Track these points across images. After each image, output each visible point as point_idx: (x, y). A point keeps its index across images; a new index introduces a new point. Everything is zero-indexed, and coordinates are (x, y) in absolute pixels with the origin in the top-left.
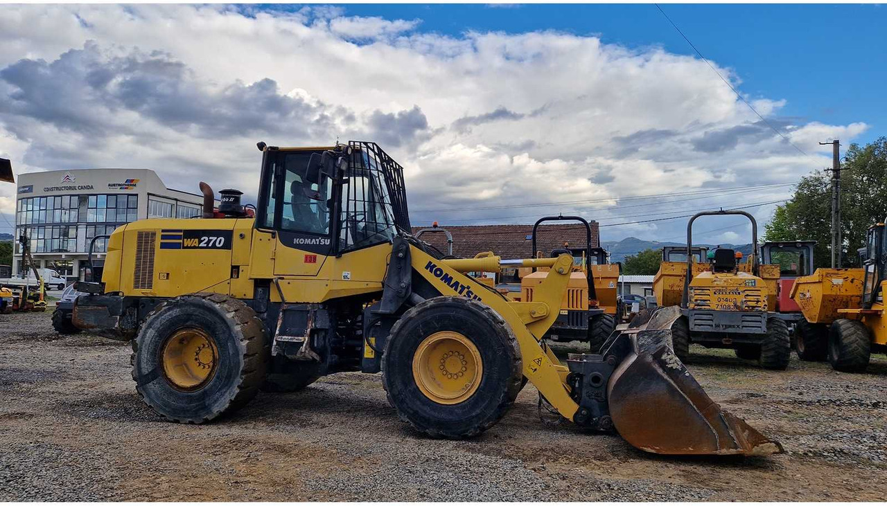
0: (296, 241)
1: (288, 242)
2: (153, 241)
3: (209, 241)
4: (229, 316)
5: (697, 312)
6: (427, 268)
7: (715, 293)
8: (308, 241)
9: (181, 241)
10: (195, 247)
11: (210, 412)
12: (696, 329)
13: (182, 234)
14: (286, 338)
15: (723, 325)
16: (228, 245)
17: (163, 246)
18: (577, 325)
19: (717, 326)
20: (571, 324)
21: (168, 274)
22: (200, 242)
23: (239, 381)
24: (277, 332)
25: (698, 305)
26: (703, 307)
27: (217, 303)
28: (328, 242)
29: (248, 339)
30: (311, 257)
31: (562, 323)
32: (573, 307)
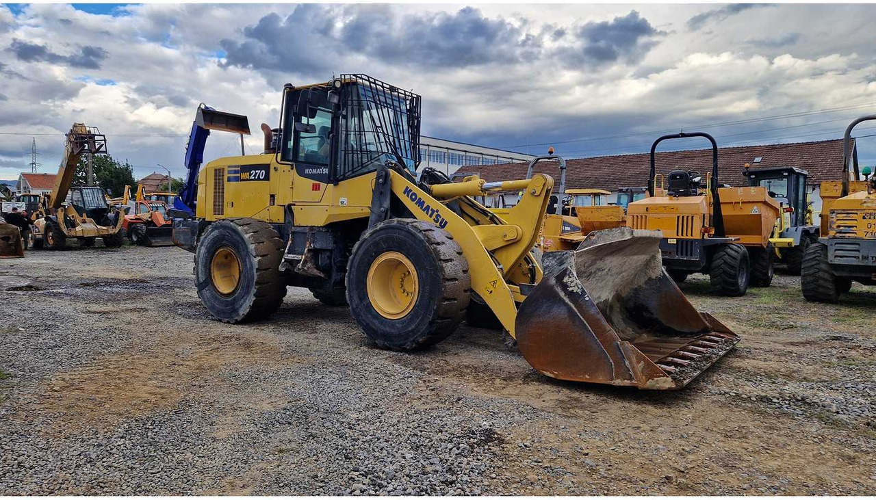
0: (307, 171)
1: (301, 174)
2: (223, 176)
3: (256, 173)
4: (246, 236)
5: (840, 241)
6: (404, 193)
7: (864, 218)
8: (314, 171)
9: (239, 175)
10: (247, 180)
11: (238, 315)
12: (837, 261)
13: (239, 169)
14: (291, 256)
15: (872, 257)
16: (267, 178)
17: (230, 179)
18: (687, 255)
19: (865, 258)
20: (679, 253)
21: (232, 203)
22: (251, 174)
23: (254, 290)
24: (286, 251)
25: (840, 232)
26: (847, 235)
27: (240, 225)
28: (326, 171)
29: (261, 256)
30: (316, 184)
31: (670, 253)
32: (682, 235)
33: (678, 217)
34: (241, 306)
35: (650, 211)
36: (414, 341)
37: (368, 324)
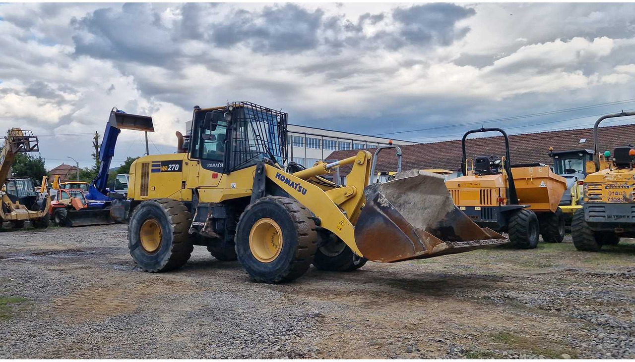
0: (209, 165)
1: (205, 167)
2: (148, 168)
3: (172, 167)
4: (166, 210)
5: (591, 205)
6: (276, 177)
7: (606, 188)
8: (214, 165)
9: (160, 168)
10: (166, 171)
11: (160, 266)
12: (591, 220)
13: (160, 163)
14: (197, 224)
15: (614, 216)
16: (180, 170)
17: (153, 171)
18: (488, 219)
19: (609, 217)
20: (483, 217)
21: (155, 187)
22: (168, 167)
23: (171, 247)
24: (194, 220)
25: (592, 199)
26: (596, 200)
27: (161, 203)
28: (222, 165)
29: (176, 224)
30: (215, 174)
31: (477, 217)
32: (484, 204)
33: (481, 190)
34: (162, 259)
35: (461, 186)
36: (280, 275)
37: (250, 267)
